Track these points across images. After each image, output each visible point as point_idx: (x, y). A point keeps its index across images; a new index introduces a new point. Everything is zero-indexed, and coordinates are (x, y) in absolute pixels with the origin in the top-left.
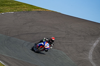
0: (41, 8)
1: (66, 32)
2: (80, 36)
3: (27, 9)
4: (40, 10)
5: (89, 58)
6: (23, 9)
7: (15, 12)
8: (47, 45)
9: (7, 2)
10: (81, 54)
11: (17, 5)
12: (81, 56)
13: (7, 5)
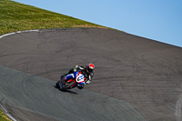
0: (89, 23)
1: (133, 67)
2: (159, 74)
3: (63, 25)
4: (86, 26)
5: (176, 114)
8: (80, 78)
9: (26, 11)
10: (161, 107)
13: (27, 17)
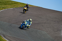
0: (30, 5)
1: (46, 19)
2: (55, 21)
3: (21, 6)
5: (61, 35)
6: (19, 6)
7: (14, 8)
9: (8, 2)
10: (56, 33)
11: (15, 3)
12: (56, 34)
13: (8, 4)
